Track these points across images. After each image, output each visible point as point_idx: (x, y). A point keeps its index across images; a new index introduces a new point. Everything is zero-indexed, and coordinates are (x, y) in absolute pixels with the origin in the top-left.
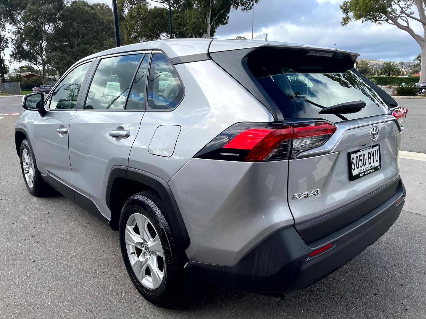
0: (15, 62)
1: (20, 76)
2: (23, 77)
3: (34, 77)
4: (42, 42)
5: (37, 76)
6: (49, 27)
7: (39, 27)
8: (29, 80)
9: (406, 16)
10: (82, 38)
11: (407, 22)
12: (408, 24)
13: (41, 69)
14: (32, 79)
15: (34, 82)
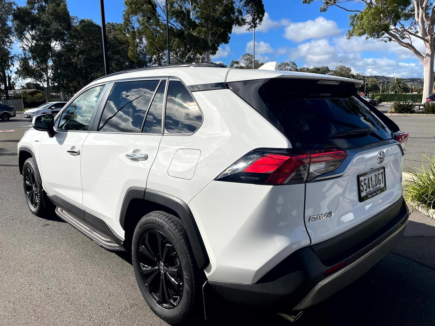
0: (20, 79)
1: (25, 93)
2: (28, 93)
5: (41, 92)
6: (55, 45)
8: (33, 96)
12: (411, 42)
13: (46, 86)
14: (37, 95)
15: (38, 99)
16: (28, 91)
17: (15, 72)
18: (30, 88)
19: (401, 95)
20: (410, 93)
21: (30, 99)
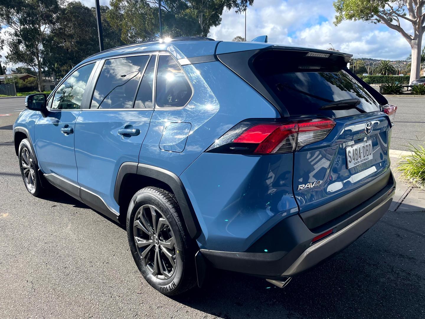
0: (11, 63)
1: (16, 77)
2: (19, 78)
3: (29, 79)
5: (32, 77)
6: (45, 28)
8: (25, 82)
12: (399, 23)
13: (37, 70)
14: (28, 80)
15: (30, 83)
16: (19, 75)
17: (5, 56)
18: (21, 73)
19: (388, 77)
20: (397, 76)
21: (21, 83)
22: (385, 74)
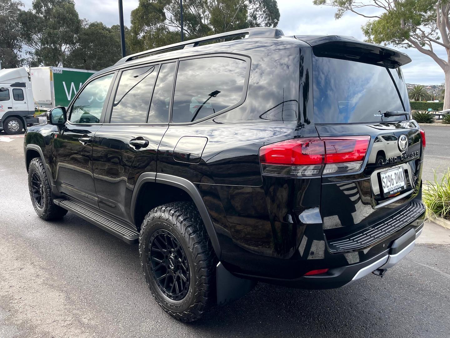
4: (58, 63)
7: (56, 48)
9: (429, 40)
10: (98, 59)
11: (430, 46)
12: (431, 48)
20: (431, 102)
22: (418, 100)
